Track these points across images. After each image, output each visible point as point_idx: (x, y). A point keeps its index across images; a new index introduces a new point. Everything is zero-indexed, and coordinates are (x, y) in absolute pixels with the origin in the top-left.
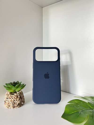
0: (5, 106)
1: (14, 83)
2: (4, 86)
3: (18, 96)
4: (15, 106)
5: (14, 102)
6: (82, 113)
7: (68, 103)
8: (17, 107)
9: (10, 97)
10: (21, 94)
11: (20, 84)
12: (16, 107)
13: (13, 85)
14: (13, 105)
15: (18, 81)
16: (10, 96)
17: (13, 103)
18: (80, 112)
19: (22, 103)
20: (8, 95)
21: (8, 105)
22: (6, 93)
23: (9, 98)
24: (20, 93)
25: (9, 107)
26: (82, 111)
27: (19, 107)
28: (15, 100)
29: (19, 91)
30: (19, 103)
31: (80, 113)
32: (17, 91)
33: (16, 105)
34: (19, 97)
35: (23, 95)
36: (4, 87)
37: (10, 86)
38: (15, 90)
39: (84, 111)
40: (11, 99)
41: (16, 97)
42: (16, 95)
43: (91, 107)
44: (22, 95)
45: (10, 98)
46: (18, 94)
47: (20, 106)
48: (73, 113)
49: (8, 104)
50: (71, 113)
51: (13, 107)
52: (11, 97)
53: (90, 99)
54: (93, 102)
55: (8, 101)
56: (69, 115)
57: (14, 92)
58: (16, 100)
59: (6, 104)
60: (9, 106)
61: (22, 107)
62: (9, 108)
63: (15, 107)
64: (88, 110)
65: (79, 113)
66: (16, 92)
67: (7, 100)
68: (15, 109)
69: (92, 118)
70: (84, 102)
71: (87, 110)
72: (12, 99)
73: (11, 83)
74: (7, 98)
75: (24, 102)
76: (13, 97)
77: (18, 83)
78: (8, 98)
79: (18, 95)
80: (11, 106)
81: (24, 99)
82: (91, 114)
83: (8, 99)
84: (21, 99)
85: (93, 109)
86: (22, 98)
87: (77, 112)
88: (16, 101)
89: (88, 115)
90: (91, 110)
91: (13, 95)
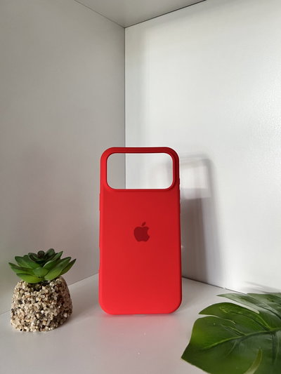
0: (14, 325)
1: (41, 255)
2: (10, 263)
3: (52, 294)
4: (44, 323)
5: (42, 312)
6: (242, 344)
7: (200, 313)
8: (49, 327)
9: (28, 299)
10: (62, 287)
11: (59, 258)
12: (47, 328)
13: (37, 262)
14: (38, 322)
15: (52, 250)
16: (27, 294)
17: (38, 315)
18: (236, 342)
19: (65, 315)
20: (21, 292)
21: (23, 321)
22: (17, 287)
23: (25, 301)
24: (60, 285)
25: (26, 328)
26: (244, 339)
27: (55, 328)
28: (44, 305)
29: (56, 279)
30: (56, 315)
31: (237, 345)
32: (48, 278)
33: (48, 323)
34: (56, 298)
35: (68, 291)
36: (10, 266)
37: (27, 265)
38: (43, 277)
39: (247, 337)
40: (31, 305)
41: (46, 299)
42: (47, 291)
43: (268, 327)
44: (65, 292)
45: (30, 302)
46: (54, 287)
47: (59, 325)
48: (216, 344)
49: (23, 318)
50: (211, 346)
51: (37, 327)
52: (31, 299)
53: (265, 302)
54: (276, 312)
55: (23, 310)
56: (204, 350)
57: (39, 283)
58: (47, 307)
59: (17, 320)
60: (27, 325)
61: (65, 329)
62: (25, 330)
63: (44, 327)
64: (259, 337)
65: (233, 344)
66: (46, 284)
67: (19, 306)
68: (44, 332)
69: (271, 360)
70: (249, 312)
71: (258, 334)
72: (36, 305)
73: (31, 256)
74: (20, 302)
75: (69, 312)
76: (37, 299)
77: (51, 254)
78: (23, 301)
79: (54, 291)
80: (33, 324)
81: (71, 304)
82: (270, 347)
83: (23, 305)
84: (62, 304)
85: (273, 333)
86: (64, 300)
87: (227, 341)
88: (46, 310)
89: (260, 351)
90: (269, 337)
91: (38, 291)
